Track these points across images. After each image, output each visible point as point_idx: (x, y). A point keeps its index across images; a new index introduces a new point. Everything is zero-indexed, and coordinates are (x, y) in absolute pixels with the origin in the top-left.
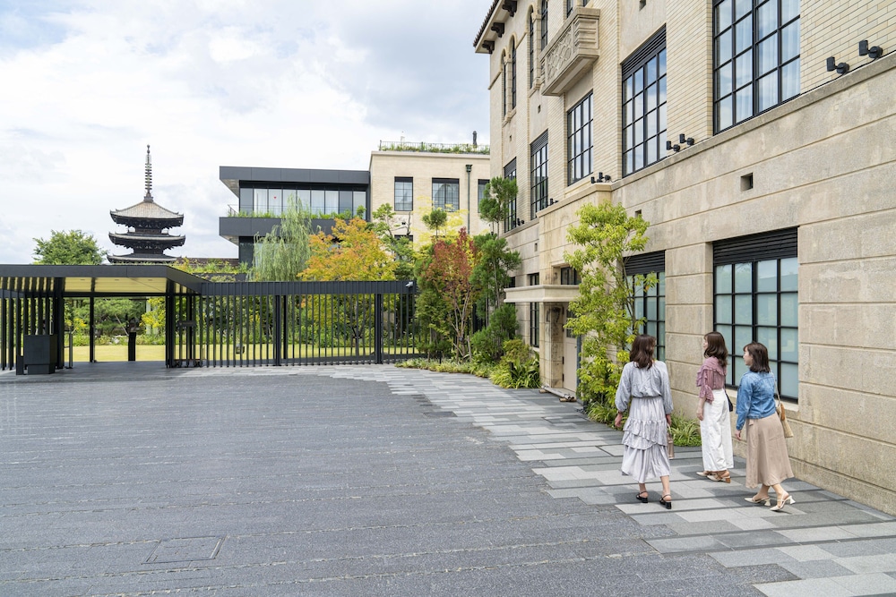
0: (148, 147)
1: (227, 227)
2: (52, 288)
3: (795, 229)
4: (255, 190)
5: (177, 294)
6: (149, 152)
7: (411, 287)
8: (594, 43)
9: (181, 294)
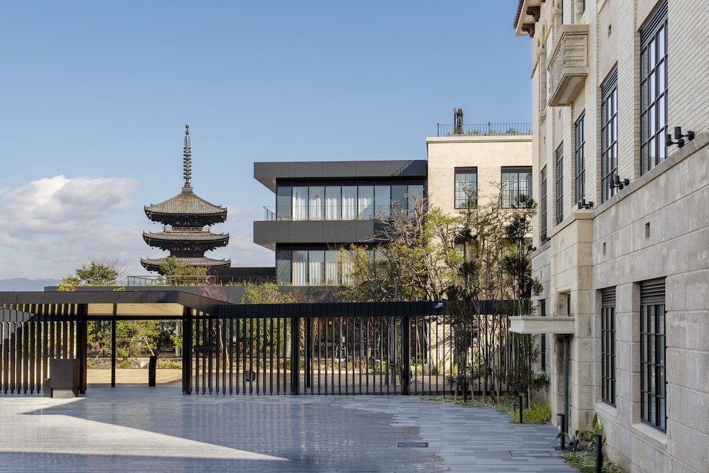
0: (187, 127)
1: (262, 232)
2: (76, 312)
3: (664, 278)
4: (294, 188)
5: (195, 317)
6: (187, 133)
7: (440, 308)
8: (583, 60)
9: (198, 317)
